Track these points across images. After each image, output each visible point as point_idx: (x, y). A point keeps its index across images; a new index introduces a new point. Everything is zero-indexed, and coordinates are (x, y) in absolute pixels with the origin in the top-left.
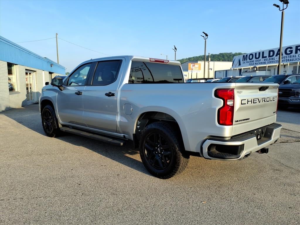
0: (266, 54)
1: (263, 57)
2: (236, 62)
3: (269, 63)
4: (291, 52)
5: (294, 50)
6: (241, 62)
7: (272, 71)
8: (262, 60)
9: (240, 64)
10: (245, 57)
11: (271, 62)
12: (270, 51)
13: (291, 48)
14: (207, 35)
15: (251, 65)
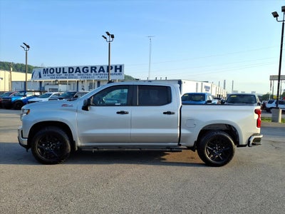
0: (66, 70)
1: (64, 72)
2: (36, 74)
3: (69, 78)
4: (88, 71)
5: (90, 69)
6: (42, 75)
7: (72, 85)
8: (63, 75)
9: (40, 77)
10: (46, 71)
11: (71, 78)
12: (69, 68)
13: (87, 67)
14: (28, 47)
15: (52, 78)
